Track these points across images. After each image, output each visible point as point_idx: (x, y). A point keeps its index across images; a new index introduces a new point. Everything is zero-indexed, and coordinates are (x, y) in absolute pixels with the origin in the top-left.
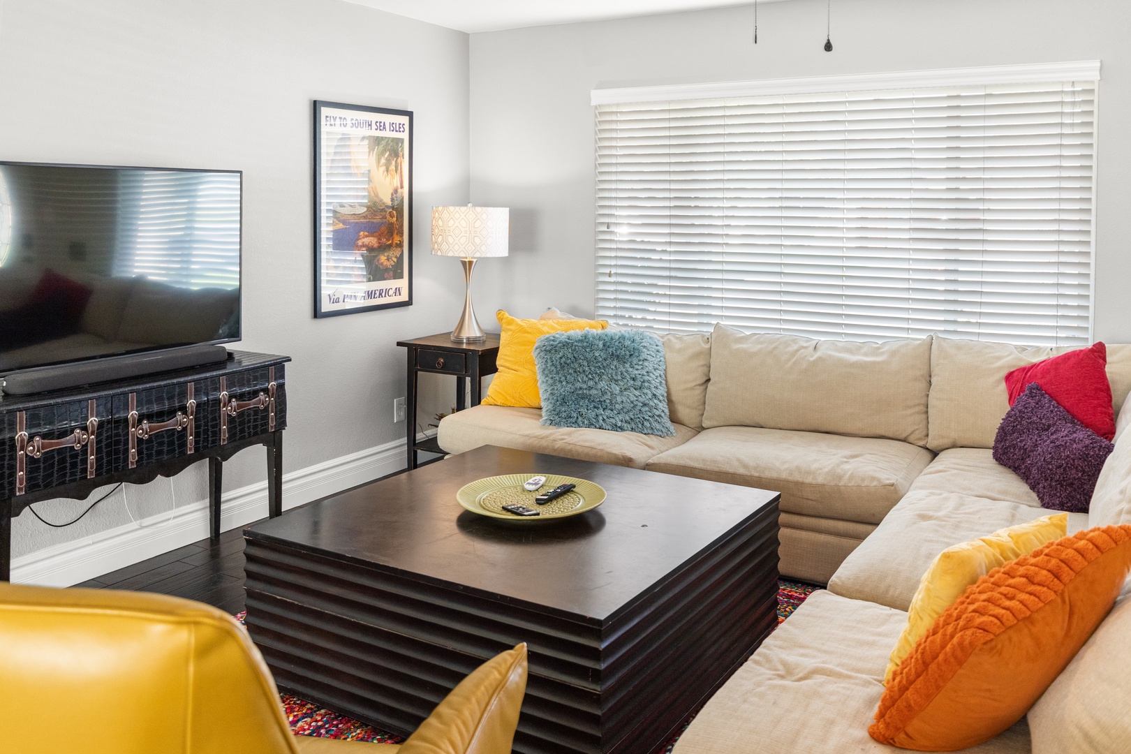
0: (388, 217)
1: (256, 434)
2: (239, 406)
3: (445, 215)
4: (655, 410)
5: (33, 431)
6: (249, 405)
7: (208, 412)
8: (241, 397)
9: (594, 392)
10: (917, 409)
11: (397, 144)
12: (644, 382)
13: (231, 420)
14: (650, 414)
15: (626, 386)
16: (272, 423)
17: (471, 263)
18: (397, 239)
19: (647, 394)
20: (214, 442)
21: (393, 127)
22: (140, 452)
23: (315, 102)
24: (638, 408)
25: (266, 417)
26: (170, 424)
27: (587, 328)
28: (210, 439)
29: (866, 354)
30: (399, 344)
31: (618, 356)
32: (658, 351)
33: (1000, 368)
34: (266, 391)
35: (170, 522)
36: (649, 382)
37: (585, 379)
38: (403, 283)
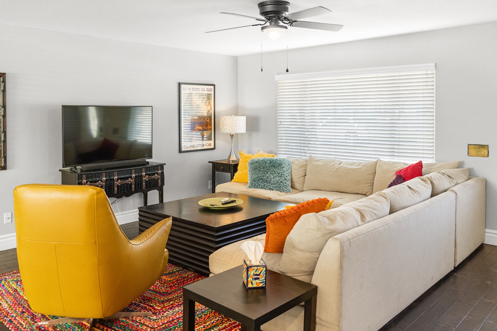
0: (206, 120)
1: (154, 187)
2: (149, 178)
3: (223, 119)
4: (285, 184)
5: (87, 180)
6: (152, 177)
7: (139, 178)
8: (149, 175)
9: (264, 177)
10: (369, 184)
11: (209, 96)
12: (282, 174)
13: (146, 182)
14: (283, 185)
15: (276, 176)
16: (160, 184)
17: (233, 135)
18: (209, 127)
19: (283, 178)
20: (141, 188)
21: (208, 90)
22: (118, 189)
23: (179, 83)
24: (279, 183)
25: (158, 182)
26: (127, 181)
27: (265, 157)
28: (139, 187)
29: (355, 166)
30: (209, 162)
31: (274, 166)
32: (289, 165)
33: (395, 170)
34: (157, 173)
35: (131, 214)
36: (284, 174)
37: (262, 173)
38: (212, 142)
